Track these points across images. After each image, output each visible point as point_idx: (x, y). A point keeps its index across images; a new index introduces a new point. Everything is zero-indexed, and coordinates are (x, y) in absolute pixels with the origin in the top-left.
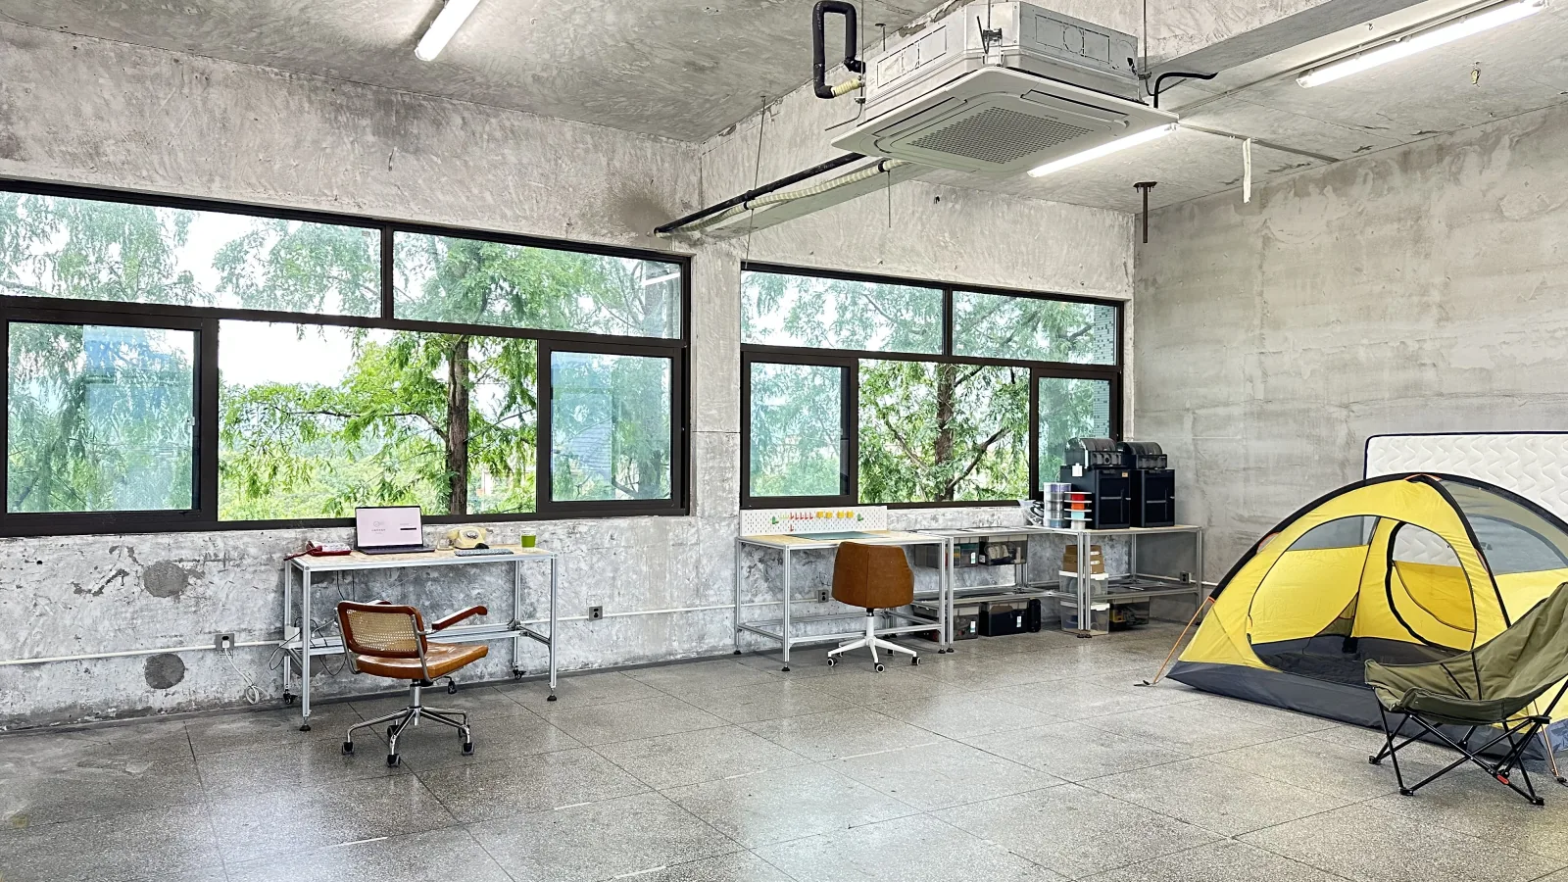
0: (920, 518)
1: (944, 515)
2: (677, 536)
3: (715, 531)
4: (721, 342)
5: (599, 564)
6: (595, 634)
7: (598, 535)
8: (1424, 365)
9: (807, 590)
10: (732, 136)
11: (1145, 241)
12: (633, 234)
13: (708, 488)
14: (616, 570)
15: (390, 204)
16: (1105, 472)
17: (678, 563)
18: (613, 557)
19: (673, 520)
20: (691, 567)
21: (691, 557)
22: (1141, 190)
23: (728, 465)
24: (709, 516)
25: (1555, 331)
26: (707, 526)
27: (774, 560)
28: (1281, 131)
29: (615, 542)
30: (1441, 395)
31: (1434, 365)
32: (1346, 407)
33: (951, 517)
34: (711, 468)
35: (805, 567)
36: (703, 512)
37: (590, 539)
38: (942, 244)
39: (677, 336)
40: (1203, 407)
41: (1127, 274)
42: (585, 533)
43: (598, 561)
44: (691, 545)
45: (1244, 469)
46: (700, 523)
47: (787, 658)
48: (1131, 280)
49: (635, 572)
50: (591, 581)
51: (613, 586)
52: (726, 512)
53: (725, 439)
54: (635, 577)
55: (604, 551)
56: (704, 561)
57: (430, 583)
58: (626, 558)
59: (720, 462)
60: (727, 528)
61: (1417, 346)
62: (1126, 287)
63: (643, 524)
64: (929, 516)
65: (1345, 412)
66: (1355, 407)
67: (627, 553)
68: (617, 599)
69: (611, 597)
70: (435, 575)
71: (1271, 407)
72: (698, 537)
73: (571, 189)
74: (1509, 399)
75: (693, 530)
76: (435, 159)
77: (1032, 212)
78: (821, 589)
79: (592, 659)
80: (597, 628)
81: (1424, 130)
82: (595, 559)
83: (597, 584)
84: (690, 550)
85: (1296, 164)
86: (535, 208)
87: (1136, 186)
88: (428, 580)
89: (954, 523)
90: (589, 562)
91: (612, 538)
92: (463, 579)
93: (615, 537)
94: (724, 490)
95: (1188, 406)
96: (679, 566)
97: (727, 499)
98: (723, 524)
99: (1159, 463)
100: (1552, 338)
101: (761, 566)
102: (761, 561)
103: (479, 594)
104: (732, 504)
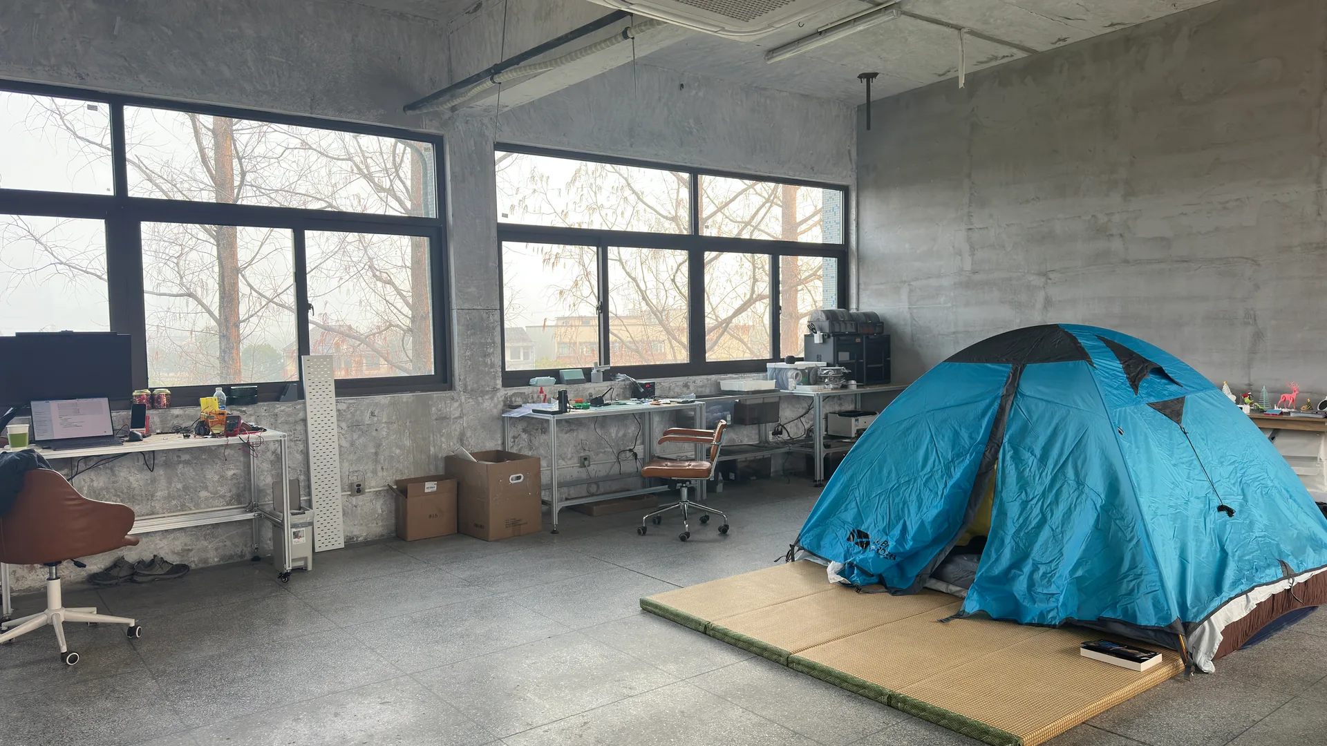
0: (673, 386)
1: (694, 382)
2: (440, 410)
3: (478, 404)
4: (477, 221)
5: (361, 441)
6: (359, 509)
7: (358, 412)
8: (1112, 235)
9: (569, 456)
10: (478, 13)
11: (869, 128)
12: (381, 111)
13: (469, 363)
14: (378, 446)
15: (117, 76)
16: (841, 338)
17: (442, 436)
18: (374, 433)
19: (435, 394)
20: (455, 441)
21: (455, 430)
22: (865, 81)
23: (489, 340)
24: (472, 390)
25: (1227, 202)
26: (471, 400)
27: (537, 430)
28: (992, 20)
29: (376, 419)
30: (1126, 261)
31: (1121, 235)
32: (1044, 275)
33: (701, 384)
34: (472, 344)
35: (568, 435)
36: (465, 386)
37: (349, 416)
38: (687, 129)
39: (433, 214)
40: (917, 279)
41: (851, 160)
42: (345, 411)
43: (359, 438)
44: (456, 418)
45: (954, 333)
46: (463, 397)
47: (556, 521)
48: (854, 167)
49: (398, 447)
50: (351, 457)
51: (376, 461)
52: (488, 386)
53: (485, 315)
54: (398, 451)
55: (365, 428)
56: (469, 434)
57: (181, 466)
58: (388, 434)
59: (481, 338)
60: (490, 401)
61: (1106, 219)
62: (850, 172)
63: (405, 400)
64: (681, 383)
65: (1043, 280)
66: (1051, 275)
67: (388, 429)
68: (380, 474)
69: (374, 472)
70: (186, 457)
71: (977, 277)
72: (462, 410)
73: (314, 65)
74: (1185, 265)
75: (456, 404)
76: (166, 30)
77: (768, 102)
78: (582, 454)
79: (356, 533)
80: (361, 503)
81: (1115, 22)
82: (355, 436)
83: (359, 460)
84: (454, 423)
85: (1001, 55)
86: (277, 84)
87: (861, 77)
88: (180, 462)
89: (703, 389)
90: (350, 439)
91: (372, 414)
92: (216, 460)
93: (376, 413)
94: (486, 365)
95: (904, 279)
96: (443, 439)
97: (489, 373)
98: (487, 397)
99: (878, 330)
100: (1225, 208)
101: (524, 436)
102: (524, 431)
103: (234, 474)
104: (495, 378)
